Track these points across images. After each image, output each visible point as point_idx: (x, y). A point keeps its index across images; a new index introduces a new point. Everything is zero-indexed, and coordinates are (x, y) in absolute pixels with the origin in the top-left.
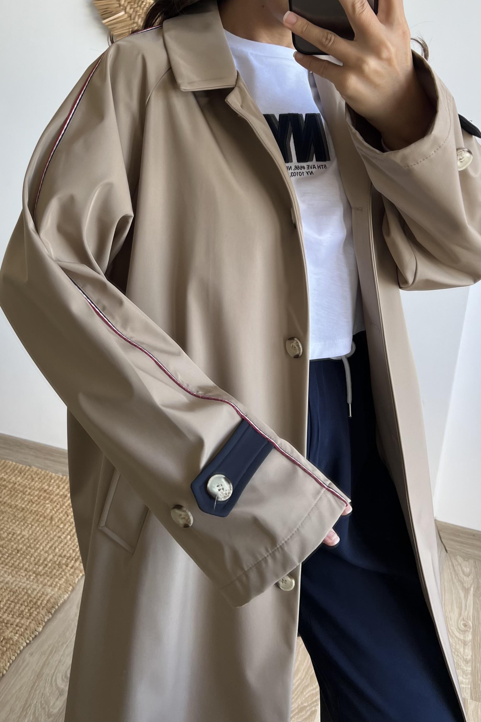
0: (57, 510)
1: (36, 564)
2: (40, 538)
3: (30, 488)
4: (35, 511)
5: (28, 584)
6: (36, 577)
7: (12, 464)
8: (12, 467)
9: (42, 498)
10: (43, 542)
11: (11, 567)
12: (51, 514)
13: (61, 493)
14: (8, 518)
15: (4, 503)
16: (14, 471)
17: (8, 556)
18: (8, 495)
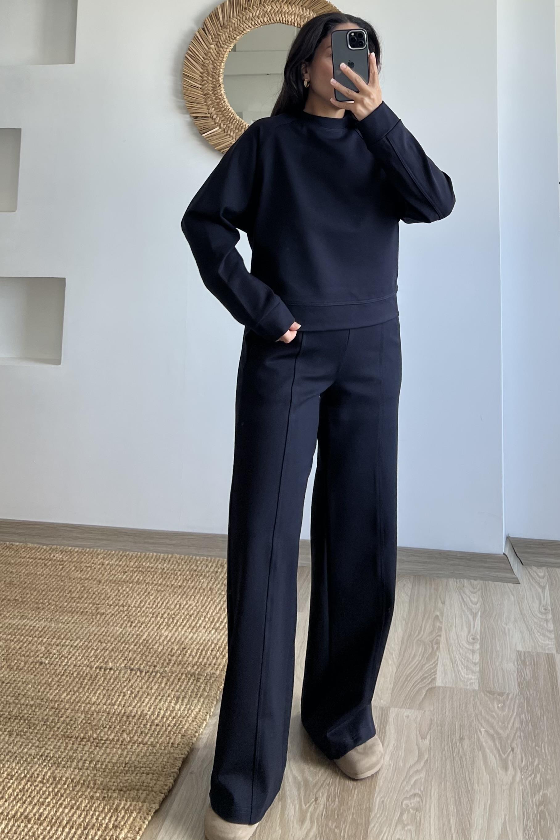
0: (214, 583)
1: (212, 622)
2: (207, 603)
3: (180, 570)
4: (193, 587)
5: (212, 636)
6: (216, 631)
7: (153, 555)
8: (154, 557)
9: (194, 576)
10: (211, 606)
11: (189, 627)
12: (209, 587)
13: (211, 570)
14: (170, 594)
15: (160, 585)
16: (158, 560)
17: (183, 620)
18: (160, 578)
